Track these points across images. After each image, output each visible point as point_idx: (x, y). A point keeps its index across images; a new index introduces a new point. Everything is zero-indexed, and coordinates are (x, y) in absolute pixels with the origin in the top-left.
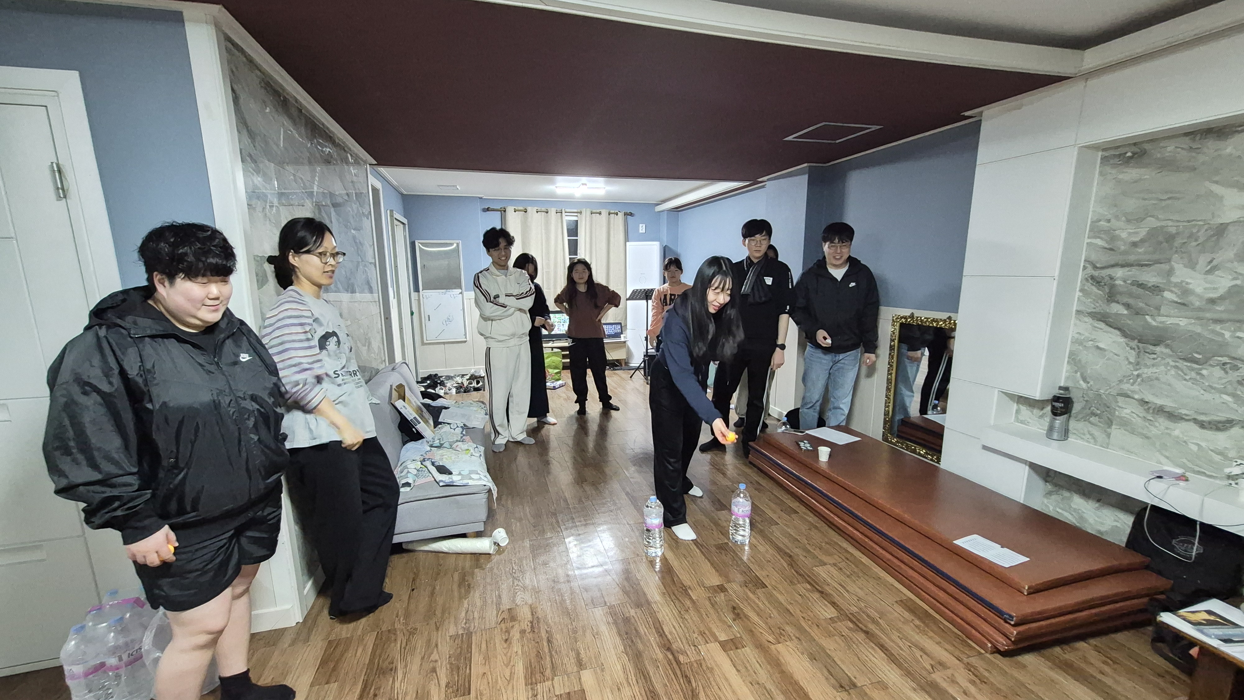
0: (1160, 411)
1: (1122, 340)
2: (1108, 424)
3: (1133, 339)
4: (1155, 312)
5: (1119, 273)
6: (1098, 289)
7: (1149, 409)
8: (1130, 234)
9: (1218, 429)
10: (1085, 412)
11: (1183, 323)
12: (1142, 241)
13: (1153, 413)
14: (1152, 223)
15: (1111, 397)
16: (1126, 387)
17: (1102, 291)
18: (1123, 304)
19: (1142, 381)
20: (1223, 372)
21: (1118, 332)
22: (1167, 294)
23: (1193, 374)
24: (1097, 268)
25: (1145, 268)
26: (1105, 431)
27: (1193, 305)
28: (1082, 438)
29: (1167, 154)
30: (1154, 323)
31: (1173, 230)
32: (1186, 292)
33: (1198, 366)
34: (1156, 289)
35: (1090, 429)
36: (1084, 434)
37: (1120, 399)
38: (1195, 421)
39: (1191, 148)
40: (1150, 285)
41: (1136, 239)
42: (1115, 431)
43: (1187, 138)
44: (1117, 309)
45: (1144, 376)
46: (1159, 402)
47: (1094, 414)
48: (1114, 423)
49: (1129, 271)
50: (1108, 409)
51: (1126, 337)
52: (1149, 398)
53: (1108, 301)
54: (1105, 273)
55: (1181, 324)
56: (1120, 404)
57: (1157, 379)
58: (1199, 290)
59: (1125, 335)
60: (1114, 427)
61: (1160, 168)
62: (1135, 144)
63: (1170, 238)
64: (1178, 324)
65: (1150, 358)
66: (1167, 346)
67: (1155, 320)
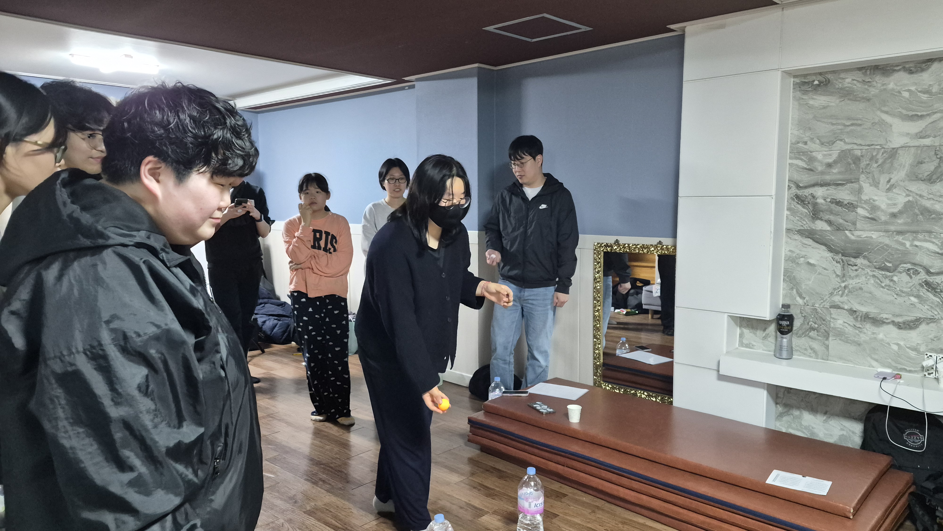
0: (866, 318)
1: (829, 255)
2: (825, 336)
3: (836, 252)
4: (851, 227)
5: (820, 192)
6: (804, 207)
7: (857, 317)
8: (824, 155)
9: (911, 328)
10: (804, 327)
11: (875, 235)
12: (835, 162)
13: (861, 320)
14: (840, 146)
15: (825, 311)
16: (837, 299)
17: (807, 210)
18: (826, 221)
19: (849, 292)
20: (908, 277)
21: (824, 247)
22: (860, 211)
23: (887, 282)
24: (801, 187)
25: (840, 188)
26: (824, 344)
27: (881, 220)
28: (805, 354)
29: (846, 85)
30: (853, 238)
31: (858, 153)
32: (874, 208)
33: (891, 274)
34: (851, 207)
35: (811, 343)
36: (806, 349)
37: (833, 311)
38: (893, 322)
39: (864, 81)
40: (846, 202)
41: (830, 160)
42: (832, 342)
43: (860, 72)
44: (821, 225)
45: (850, 286)
46: (864, 309)
47: (813, 329)
48: (830, 335)
49: (827, 190)
50: (824, 322)
51: (832, 252)
52: (856, 307)
53: (813, 218)
54: (807, 192)
55: (874, 237)
56: (833, 316)
57: (861, 289)
58: (883, 206)
59: (830, 249)
60: (830, 339)
61: (842, 97)
62: (820, 74)
63: (857, 160)
64: (871, 237)
65: (852, 270)
66: (865, 257)
67: (853, 235)
